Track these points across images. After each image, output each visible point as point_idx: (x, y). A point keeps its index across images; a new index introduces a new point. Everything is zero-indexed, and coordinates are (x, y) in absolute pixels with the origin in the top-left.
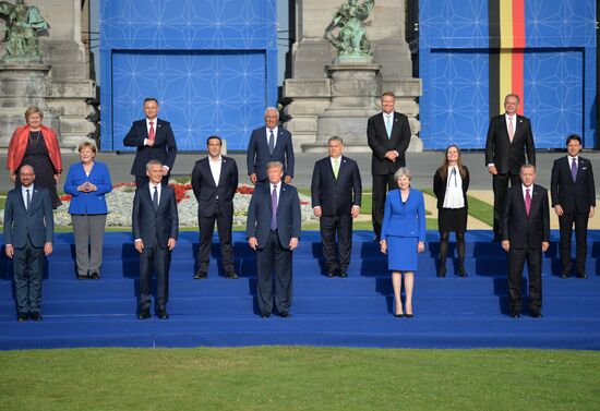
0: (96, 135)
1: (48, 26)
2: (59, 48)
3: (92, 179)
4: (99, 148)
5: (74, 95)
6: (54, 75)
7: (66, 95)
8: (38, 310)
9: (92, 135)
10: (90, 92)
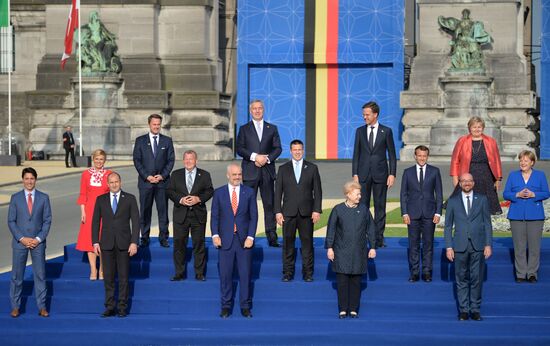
0: (535, 144)
1: (492, 40)
2: (501, 61)
3: (530, 186)
4: (538, 157)
5: (515, 105)
6: (497, 87)
7: (508, 106)
8: (477, 311)
9: (532, 144)
10: (529, 102)
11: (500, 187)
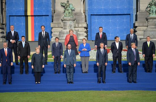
0: (87, 36)
1: (75, 9)
2: (77, 14)
3: (86, 48)
4: (88, 39)
5: (81, 26)
6: (76, 21)
7: (79, 26)
8: (72, 81)
9: (86, 36)
10: (85, 25)
11: (78, 48)
